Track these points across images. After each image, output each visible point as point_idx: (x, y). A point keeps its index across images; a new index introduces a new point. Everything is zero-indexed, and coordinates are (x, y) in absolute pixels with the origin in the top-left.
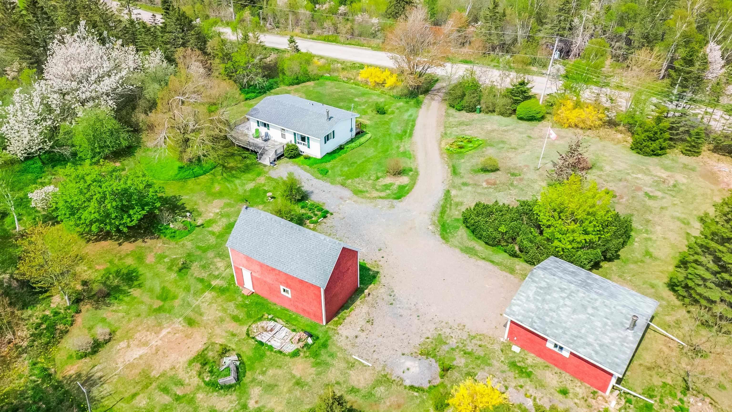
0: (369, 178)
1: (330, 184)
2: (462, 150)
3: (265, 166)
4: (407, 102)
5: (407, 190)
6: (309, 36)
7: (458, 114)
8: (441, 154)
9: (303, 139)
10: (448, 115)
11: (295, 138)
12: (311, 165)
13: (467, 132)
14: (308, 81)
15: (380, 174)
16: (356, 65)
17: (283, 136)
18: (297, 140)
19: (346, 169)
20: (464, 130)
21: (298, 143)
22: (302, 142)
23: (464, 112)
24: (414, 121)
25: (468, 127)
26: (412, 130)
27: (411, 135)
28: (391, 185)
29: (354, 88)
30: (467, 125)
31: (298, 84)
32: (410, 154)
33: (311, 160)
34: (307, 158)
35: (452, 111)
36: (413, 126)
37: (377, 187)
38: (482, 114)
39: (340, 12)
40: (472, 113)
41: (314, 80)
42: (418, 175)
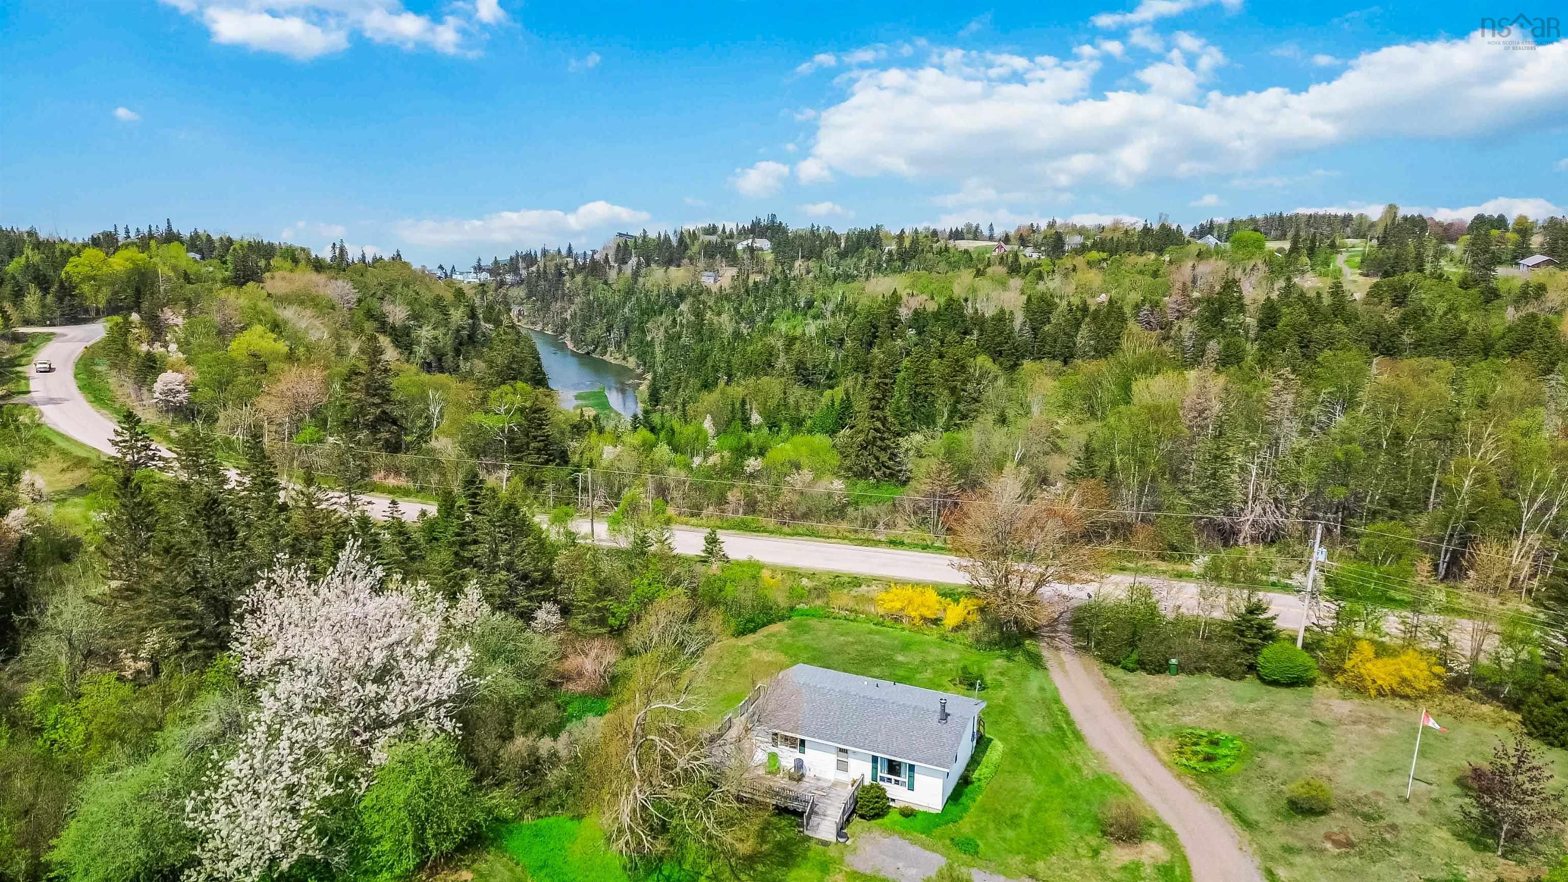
0: (1077, 856)
2: (1216, 765)
3: (825, 844)
4: (1008, 658)
7: (1130, 677)
8: (1179, 776)
9: (893, 769)
10: (1116, 682)
11: (875, 768)
12: (927, 831)
13: (1187, 720)
14: (771, 622)
15: (1094, 842)
16: (842, 580)
17: (842, 766)
18: (879, 774)
19: (1010, 834)
20: (1174, 715)
21: (882, 779)
22: (893, 777)
23: (1142, 676)
24: (1057, 701)
25: (1177, 706)
26: (1070, 723)
27: (1078, 737)
28: (1138, 865)
29: (878, 633)
30: (1172, 703)
31: (753, 631)
32: (1115, 784)
33: (919, 817)
34: (908, 813)
35: (1117, 673)
36: (1066, 713)
37: (1109, 873)
38: (1182, 677)
40: (1163, 676)
41: (782, 619)
42: (1173, 835)
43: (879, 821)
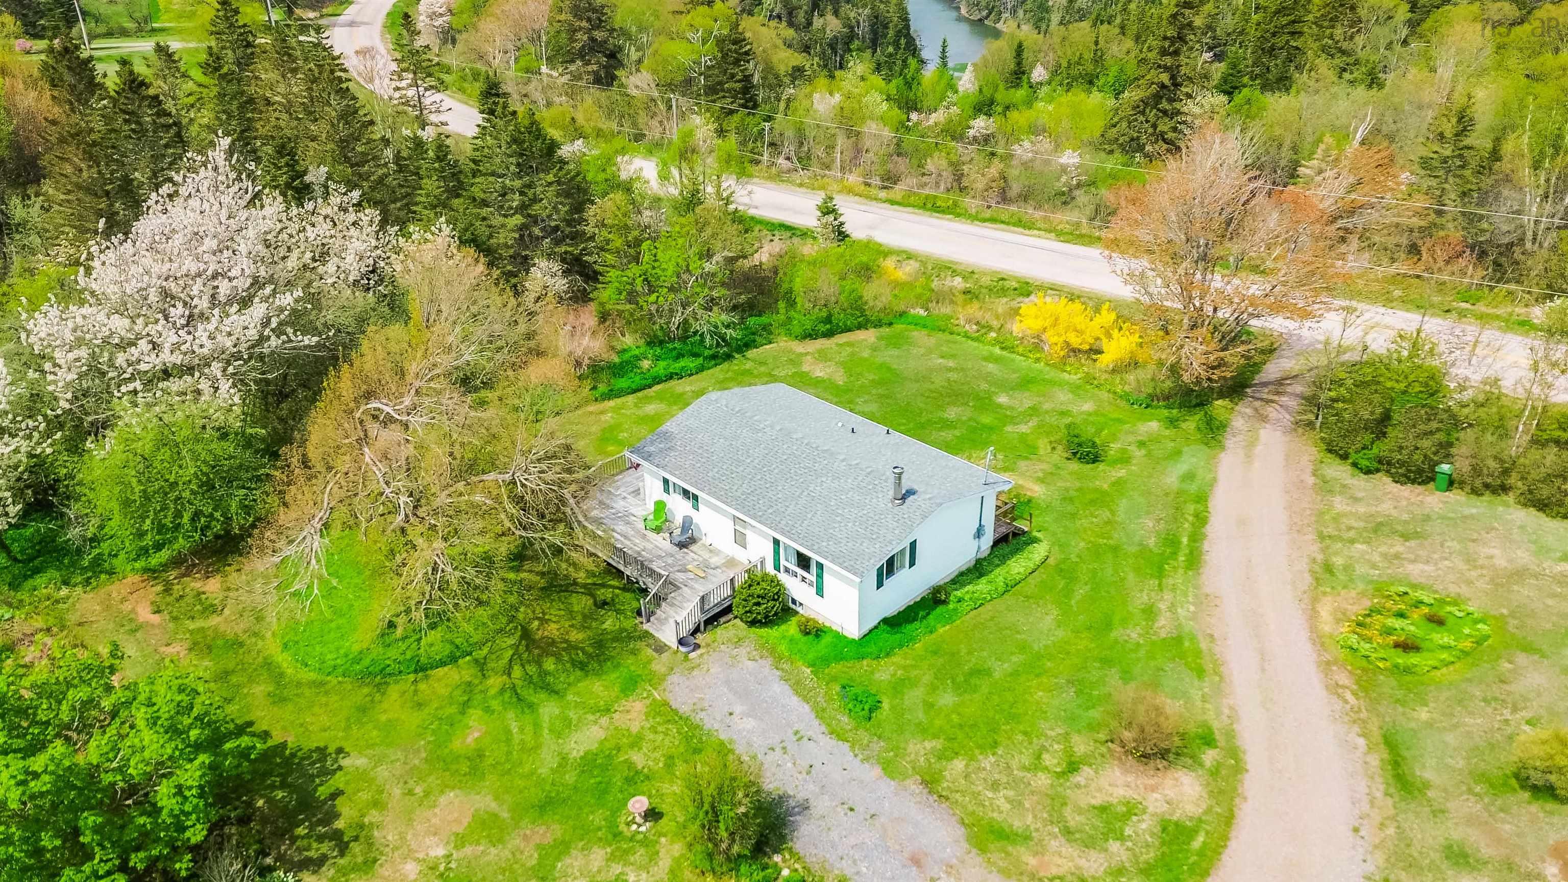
0: (1036, 765)
1: (877, 771)
2: (1413, 659)
3: (661, 648)
4: (1172, 422)
5: (1201, 853)
6: (883, 194)
7: (1360, 483)
8: (1326, 666)
9: (804, 562)
10: (1325, 487)
11: (776, 553)
12: (819, 664)
13: (1415, 570)
14: (859, 327)
15: (1081, 746)
16: (1007, 284)
17: (740, 539)
18: (783, 562)
19: (947, 699)
20: (1397, 556)
21: (787, 570)
22: (800, 571)
23: (1383, 481)
24: (1202, 498)
25: (1412, 543)
26: (1197, 537)
27: (1195, 561)
28: (1132, 810)
29: (997, 360)
30: (1406, 537)
31: (829, 334)
32: (1198, 653)
33: (826, 639)
35: (1339, 471)
36: (1201, 519)
37: (1068, 812)
38: (1456, 496)
39: (971, 132)
40: (1420, 489)
41: (878, 324)
42: (1239, 769)
43: (764, 631)
